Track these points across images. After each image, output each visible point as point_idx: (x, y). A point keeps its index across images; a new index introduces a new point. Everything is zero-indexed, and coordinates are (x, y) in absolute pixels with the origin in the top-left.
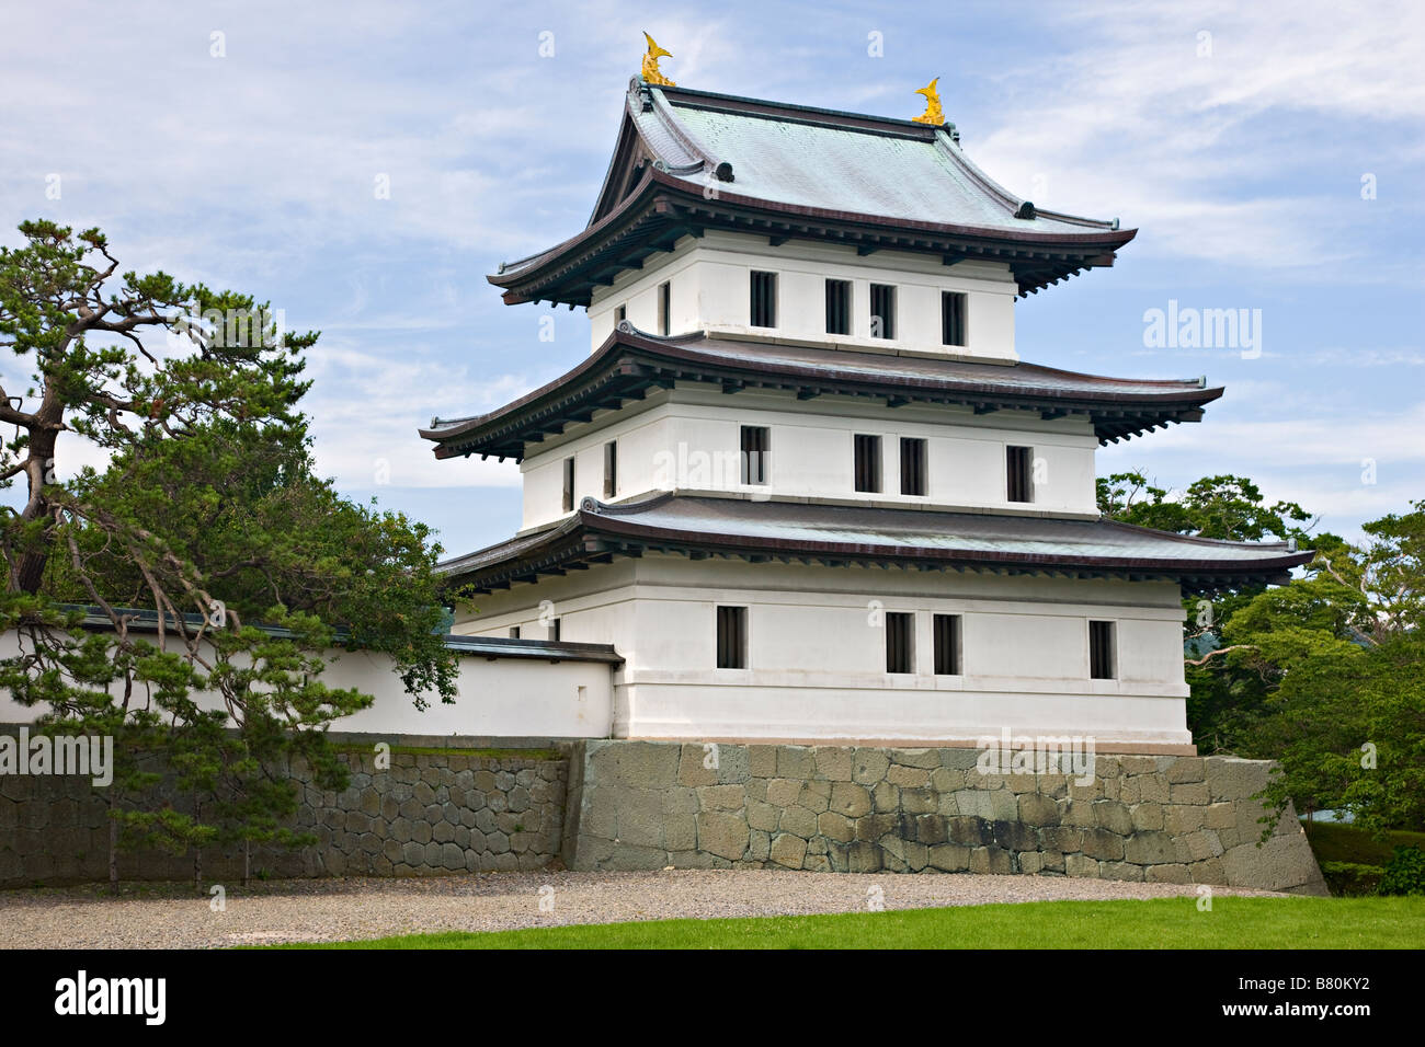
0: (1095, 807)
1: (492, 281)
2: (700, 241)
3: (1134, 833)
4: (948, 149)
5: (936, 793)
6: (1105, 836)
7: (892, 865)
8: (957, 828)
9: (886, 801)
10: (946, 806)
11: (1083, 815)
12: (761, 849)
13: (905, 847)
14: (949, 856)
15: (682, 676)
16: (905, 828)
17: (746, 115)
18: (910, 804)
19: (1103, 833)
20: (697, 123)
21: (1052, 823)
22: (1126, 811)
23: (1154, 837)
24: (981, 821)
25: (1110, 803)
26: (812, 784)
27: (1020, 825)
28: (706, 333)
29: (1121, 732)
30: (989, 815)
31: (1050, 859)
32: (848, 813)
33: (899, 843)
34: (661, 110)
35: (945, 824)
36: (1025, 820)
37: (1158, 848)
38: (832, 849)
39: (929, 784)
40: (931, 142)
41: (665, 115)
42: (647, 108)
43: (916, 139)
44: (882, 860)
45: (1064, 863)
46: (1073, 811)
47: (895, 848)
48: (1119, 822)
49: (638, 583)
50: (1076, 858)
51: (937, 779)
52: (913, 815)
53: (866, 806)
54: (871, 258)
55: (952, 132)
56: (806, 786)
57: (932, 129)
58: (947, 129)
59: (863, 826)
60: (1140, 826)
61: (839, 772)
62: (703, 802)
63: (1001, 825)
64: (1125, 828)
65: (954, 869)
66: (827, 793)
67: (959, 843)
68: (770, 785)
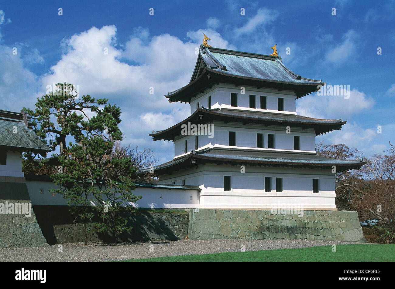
0: (314, 223)
1: (166, 96)
2: (218, 86)
3: (323, 229)
4: (279, 62)
5: (277, 220)
6: (316, 230)
7: (266, 238)
8: (282, 229)
9: (265, 222)
10: (279, 224)
11: (311, 225)
12: (235, 234)
13: (269, 233)
14: (279, 235)
15: (215, 193)
16: (269, 229)
17: (229, 54)
18: (270, 223)
19: (316, 229)
20: (217, 56)
21: (304, 227)
22: (321, 224)
23: (327, 230)
24: (287, 227)
25: (317, 222)
26: (247, 219)
27: (296, 228)
28: (220, 109)
29: (320, 206)
30: (289, 225)
31: (303, 236)
32: (256, 225)
33: (268, 232)
34: (208, 53)
35: (279, 228)
36: (298, 226)
37: (328, 232)
38: (252, 234)
39: (275, 218)
40: (275, 61)
41: (209, 54)
42: (204, 53)
43: (271, 60)
44: (264, 237)
45: (306, 236)
46: (309, 224)
47: (267, 233)
48: (319, 226)
49: (205, 171)
50: (309, 235)
51: (277, 217)
52: (271, 226)
53: (260, 224)
54: (261, 90)
55: (280, 58)
56: (246, 219)
57: (274, 57)
58: (278, 57)
59: (259, 228)
60: (324, 227)
61: (254, 216)
62: (221, 223)
63: (292, 228)
64: (321, 228)
65: (281, 238)
66: (251, 221)
67: (282, 232)
68: (237, 219)
